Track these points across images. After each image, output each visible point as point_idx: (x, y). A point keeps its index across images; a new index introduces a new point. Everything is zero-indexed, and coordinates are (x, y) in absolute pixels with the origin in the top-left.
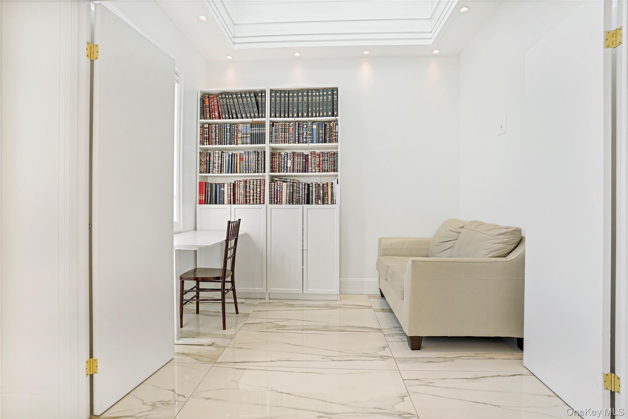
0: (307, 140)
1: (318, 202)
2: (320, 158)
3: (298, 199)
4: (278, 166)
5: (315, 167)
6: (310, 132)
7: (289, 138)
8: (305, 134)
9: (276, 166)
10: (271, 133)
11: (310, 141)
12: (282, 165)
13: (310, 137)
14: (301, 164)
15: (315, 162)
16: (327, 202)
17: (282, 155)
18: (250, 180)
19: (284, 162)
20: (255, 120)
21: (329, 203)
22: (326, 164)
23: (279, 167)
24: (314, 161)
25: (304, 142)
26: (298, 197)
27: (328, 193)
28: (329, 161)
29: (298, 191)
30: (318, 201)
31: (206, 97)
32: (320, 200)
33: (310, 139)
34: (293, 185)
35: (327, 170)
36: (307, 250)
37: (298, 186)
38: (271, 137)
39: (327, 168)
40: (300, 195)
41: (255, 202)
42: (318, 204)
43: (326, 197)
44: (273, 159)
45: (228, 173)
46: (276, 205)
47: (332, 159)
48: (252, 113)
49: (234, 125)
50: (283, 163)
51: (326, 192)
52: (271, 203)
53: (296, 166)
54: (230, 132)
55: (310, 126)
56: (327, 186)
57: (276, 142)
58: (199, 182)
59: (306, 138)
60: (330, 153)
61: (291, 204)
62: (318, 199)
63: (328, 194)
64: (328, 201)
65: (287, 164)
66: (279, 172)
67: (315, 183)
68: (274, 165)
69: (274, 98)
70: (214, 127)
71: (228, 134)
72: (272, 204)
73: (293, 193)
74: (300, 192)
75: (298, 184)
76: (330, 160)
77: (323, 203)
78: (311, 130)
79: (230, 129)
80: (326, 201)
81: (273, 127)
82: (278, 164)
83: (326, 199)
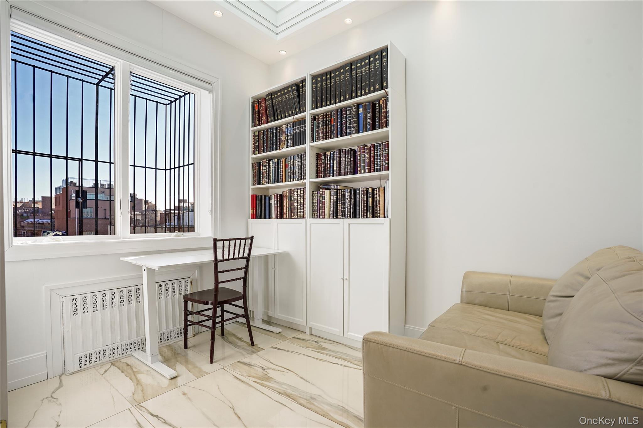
0: (350, 130)
1: (367, 215)
2: (371, 154)
3: (343, 210)
4: (324, 169)
5: (364, 166)
6: (354, 119)
7: (331, 132)
8: (348, 123)
9: (322, 169)
10: (312, 129)
11: (354, 132)
12: (327, 168)
13: (354, 126)
14: (349, 164)
15: (365, 159)
16: (378, 215)
17: (327, 156)
18: (294, 189)
19: (330, 164)
20: (296, 116)
21: (381, 215)
22: (379, 160)
23: (324, 171)
24: (363, 158)
25: (348, 134)
26: (343, 209)
27: (379, 201)
28: (383, 156)
29: (343, 200)
30: (366, 213)
31: (256, 102)
32: (369, 212)
33: (354, 129)
34: (337, 192)
35: (380, 169)
36: (348, 280)
37: (343, 194)
38: (312, 135)
39: (380, 166)
40: (345, 206)
41: (299, 215)
42: (366, 218)
43: (377, 207)
44: (318, 162)
45: (275, 183)
46: (318, 219)
47: (386, 152)
48: (294, 109)
49: (280, 127)
50: (328, 166)
51: (377, 201)
52: (313, 217)
53: (343, 167)
54: (276, 137)
55: (354, 111)
56: (379, 192)
57: (318, 139)
58: (251, 195)
59: (350, 128)
60: (384, 144)
61: (335, 217)
62: (366, 211)
63: (379, 204)
64: (379, 213)
65: (333, 166)
66: (324, 177)
67: (362, 189)
68: (320, 169)
69: (315, 85)
70: (262, 134)
71: (275, 138)
72: (315, 218)
73: (337, 203)
74: (345, 202)
75: (343, 192)
76: (383, 154)
77: (373, 216)
78: (355, 116)
79: (276, 133)
80: (377, 213)
81: (315, 122)
82: (324, 167)
83: (377, 211)
